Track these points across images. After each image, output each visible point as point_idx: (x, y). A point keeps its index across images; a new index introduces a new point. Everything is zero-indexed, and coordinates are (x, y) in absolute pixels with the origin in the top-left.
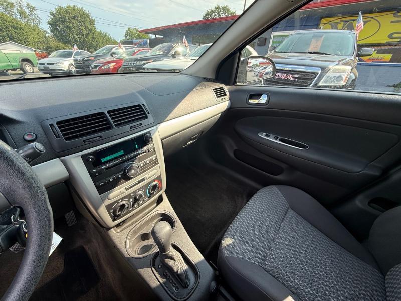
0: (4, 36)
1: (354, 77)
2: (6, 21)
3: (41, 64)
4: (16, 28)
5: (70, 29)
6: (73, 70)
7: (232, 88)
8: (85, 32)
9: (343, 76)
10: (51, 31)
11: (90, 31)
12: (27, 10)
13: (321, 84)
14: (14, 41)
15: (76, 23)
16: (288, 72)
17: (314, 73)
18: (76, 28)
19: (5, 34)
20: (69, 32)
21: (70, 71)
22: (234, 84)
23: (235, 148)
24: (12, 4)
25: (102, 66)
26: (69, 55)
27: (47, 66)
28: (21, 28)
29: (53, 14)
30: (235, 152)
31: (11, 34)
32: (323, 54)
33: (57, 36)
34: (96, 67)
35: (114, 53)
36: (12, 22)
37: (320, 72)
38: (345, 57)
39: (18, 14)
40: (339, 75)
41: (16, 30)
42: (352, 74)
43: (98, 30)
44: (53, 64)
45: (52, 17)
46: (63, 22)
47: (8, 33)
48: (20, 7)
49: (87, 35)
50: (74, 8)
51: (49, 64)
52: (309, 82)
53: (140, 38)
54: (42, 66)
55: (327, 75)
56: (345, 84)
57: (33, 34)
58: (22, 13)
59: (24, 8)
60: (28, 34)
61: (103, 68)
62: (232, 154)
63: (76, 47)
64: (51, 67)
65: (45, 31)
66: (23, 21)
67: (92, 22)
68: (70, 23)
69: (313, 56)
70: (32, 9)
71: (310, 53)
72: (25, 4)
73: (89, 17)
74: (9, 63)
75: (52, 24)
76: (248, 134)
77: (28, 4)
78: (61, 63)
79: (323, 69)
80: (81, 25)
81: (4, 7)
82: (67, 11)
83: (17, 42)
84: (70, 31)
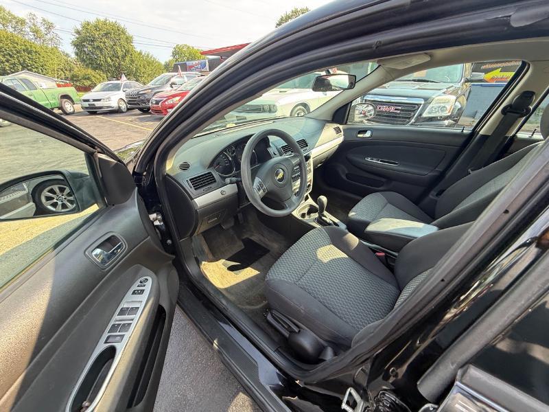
0: (15, 64)
1: (460, 106)
2: (17, 44)
3: (85, 101)
4: (30, 53)
5: (101, 50)
6: (123, 106)
7: (345, 126)
8: (120, 54)
9: (447, 106)
10: (77, 54)
11: (128, 51)
12: (43, 29)
13: (425, 115)
14: (28, 70)
15: (109, 43)
16: (389, 104)
17: (417, 104)
18: (109, 49)
19: (16, 61)
20: (100, 55)
21: (119, 107)
22: (346, 123)
23: (347, 172)
24: (23, 22)
25: (165, 101)
26: (117, 88)
27: (93, 103)
28: (36, 52)
29: (78, 32)
30: (347, 175)
31: (24, 61)
32: (428, 81)
33: (83, 61)
34: (157, 102)
35: (173, 84)
36: (26, 46)
37: (423, 102)
38: (451, 85)
39: (31, 33)
40: (443, 105)
41: (30, 56)
42: (457, 104)
43: (138, 50)
44: (99, 100)
45: (77, 36)
46: (92, 41)
47: (21, 59)
48: (34, 25)
49: (124, 57)
50: (105, 23)
51: (94, 100)
52: (412, 113)
53: (195, 59)
54: (87, 103)
55: (431, 106)
56: (449, 114)
57: (52, 59)
58: (36, 32)
59: (39, 25)
60: (46, 59)
61: (166, 103)
62: (344, 177)
63: (124, 78)
64: (97, 104)
65: (67, 55)
66: (38, 43)
67: (129, 40)
68: (101, 42)
69: (418, 85)
70: (50, 27)
71: (414, 81)
72: (39, 20)
73: (125, 34)
74: (47, 102)
75: (79, 45)
76: (357, 159)
77: (44, 20)
78: (109, 99)
79: (426, 99)
80: (114, 45)
81: (13, 26)
82: (96, 27)
83: (32, 71)
84: (101, 52)
